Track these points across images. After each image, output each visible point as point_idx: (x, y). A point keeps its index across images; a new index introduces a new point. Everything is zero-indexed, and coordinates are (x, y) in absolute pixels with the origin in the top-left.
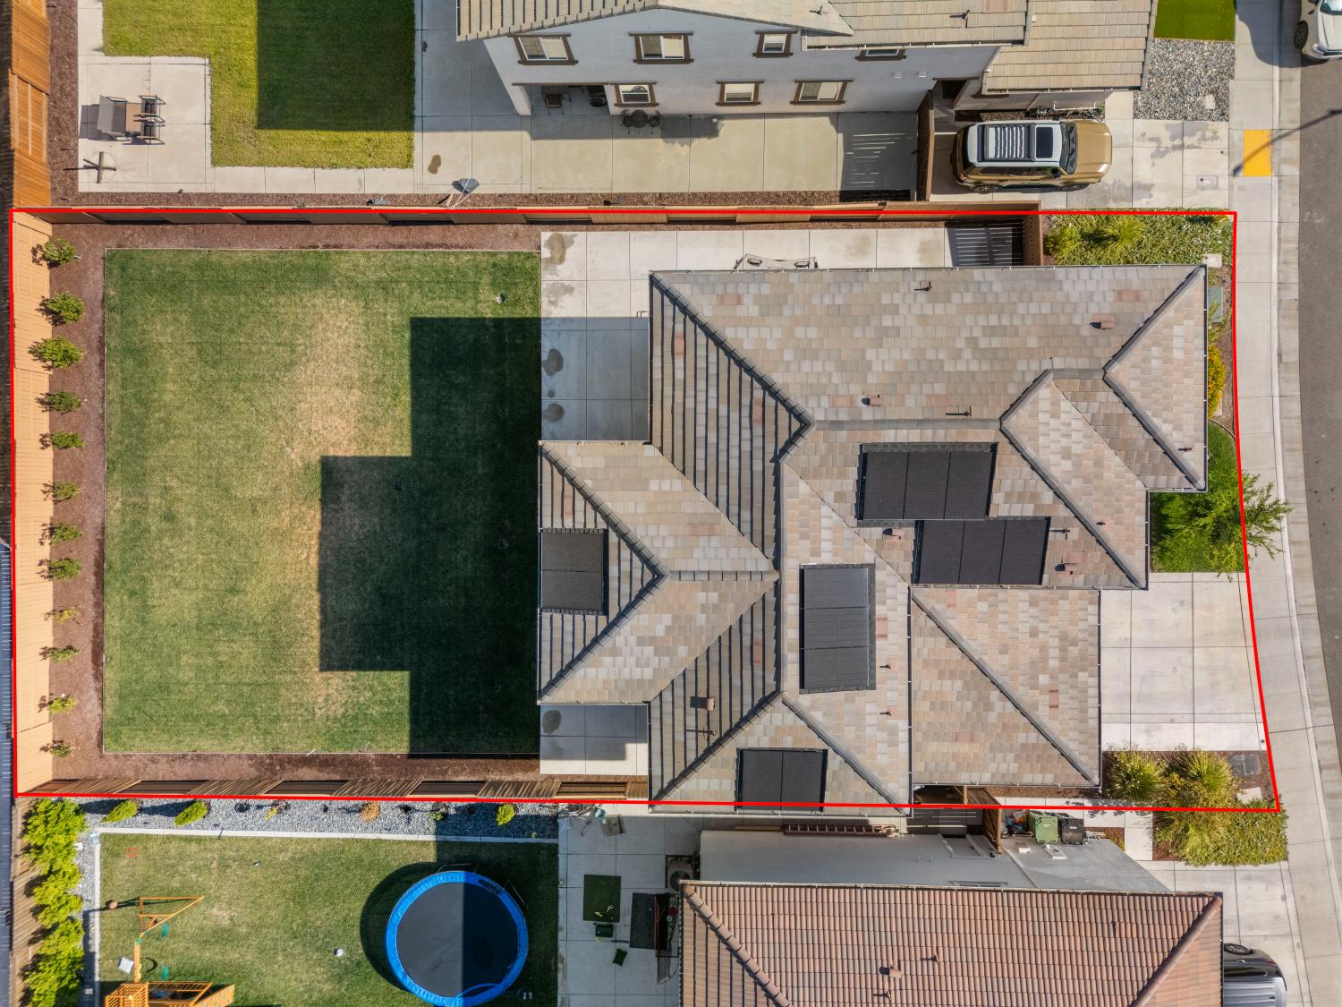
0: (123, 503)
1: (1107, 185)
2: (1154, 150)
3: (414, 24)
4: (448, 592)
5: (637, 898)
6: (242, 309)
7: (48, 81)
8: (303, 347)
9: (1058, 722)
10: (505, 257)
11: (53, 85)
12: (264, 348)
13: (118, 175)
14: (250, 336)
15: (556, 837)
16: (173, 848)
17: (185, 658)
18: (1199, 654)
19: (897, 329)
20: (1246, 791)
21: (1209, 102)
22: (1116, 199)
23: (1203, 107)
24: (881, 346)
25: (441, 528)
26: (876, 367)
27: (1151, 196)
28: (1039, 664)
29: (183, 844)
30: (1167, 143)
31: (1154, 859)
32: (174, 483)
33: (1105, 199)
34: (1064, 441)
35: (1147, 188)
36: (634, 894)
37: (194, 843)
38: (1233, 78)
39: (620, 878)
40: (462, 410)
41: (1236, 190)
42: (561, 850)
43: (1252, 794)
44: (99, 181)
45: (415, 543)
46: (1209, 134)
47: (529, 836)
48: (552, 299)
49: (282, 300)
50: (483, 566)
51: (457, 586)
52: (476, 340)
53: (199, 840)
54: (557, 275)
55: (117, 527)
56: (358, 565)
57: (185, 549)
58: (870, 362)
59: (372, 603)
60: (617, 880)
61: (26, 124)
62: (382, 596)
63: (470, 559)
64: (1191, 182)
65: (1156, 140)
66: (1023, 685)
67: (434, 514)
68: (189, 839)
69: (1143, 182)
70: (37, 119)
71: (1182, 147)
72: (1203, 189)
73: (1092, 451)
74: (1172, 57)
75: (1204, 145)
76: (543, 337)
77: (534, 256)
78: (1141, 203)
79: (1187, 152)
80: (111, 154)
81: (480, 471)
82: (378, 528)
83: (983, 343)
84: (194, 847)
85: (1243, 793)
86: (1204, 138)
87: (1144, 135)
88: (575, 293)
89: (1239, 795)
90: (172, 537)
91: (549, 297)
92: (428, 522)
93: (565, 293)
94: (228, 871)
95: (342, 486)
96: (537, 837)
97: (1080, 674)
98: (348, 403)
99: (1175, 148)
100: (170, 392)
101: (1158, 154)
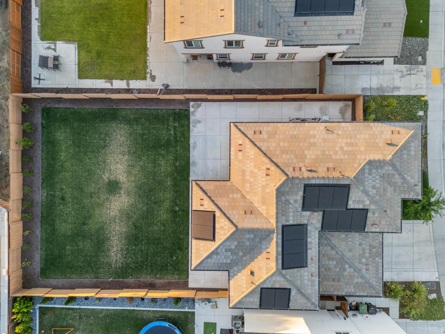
0: (47, 194)
1: (385, 87)
2: (401, 75)
3: (147, 31)
4: (157, 225)
5: (222, 330)
6: (88, 128)
7: (21, 49)
8: (108, 141)
9: (368, 275)
10: (178, 110)
11: (23, 51)
12: (95, 141)
13: (45, 82)
14: (91, 137)
15: (194, 309)
16: (64, 312)
17: (68, 247)
18: (415, 248)
19: (315, 143)
20: (431, 295)
21: (420, 59)
22: (387, 92)
23: (418, 60)
24: (310, 149)
25: (156, 203)
26: (308, 157)
27: (399, 91)
28: (362, 255)
29: (67, 310)
30: (405, 73)
31: (399, 318)
32: (64, 187)
33: (384, 92)
34: (374, 183)
35: (398, 88)
36: (221, 329)
37: (70, 310)
38: (428, 50)
39: (216, 323)
40: (163, 162)
41: (429, 89)
42: (196, 314)
43: (433, 296)
44: (39, 84)
45: (147, 207)
46: (420, 70)
47: (185, 309)
48: (194, 125)
49: (101, 125)
50: (169, 216)
51: (161, 223)
52: (168, 139)
53: (72, 309)
54: (195, 117)
55: (44, 202)
56: (127, 215)
57: (68, 210)
58: (306, 155)
59: (132, 228)
60: (215, 324)
61: (14, 65)
62: (135, 226)
63: (165, 214)
64: (413, 86)
65: (402, 72)
66: (357, 262)
67: (153, 198)
68: (69, 309)
69: (397, 86)
70: (18, 63)
71: (410, 74)
72: (417, 88)
73: (383, 186)
74: (407, 43)
75: (418, 73)
76: (190, 138)
77: (188, 111)
78: (396, 93)
79: (412, 76)
80: (43, 74)
81: (169, 183)
82: (134, 203)
83: (345, 149)
84: (71, 312)
85: (430, 296)
86: (418, 71)
87: (397, 70)
88: (201, 123)
89: (429, 297)
90: (63, 206)
91: (193, 124)
92: (151, 201)
93: (198, 123)
94: (82, 320)
95: (122, 188)
96: (188, 309)
97: (376, 258)
98: (124, 160)
99: (408, 74)
100: (63, 156)
101: (402, 76)
